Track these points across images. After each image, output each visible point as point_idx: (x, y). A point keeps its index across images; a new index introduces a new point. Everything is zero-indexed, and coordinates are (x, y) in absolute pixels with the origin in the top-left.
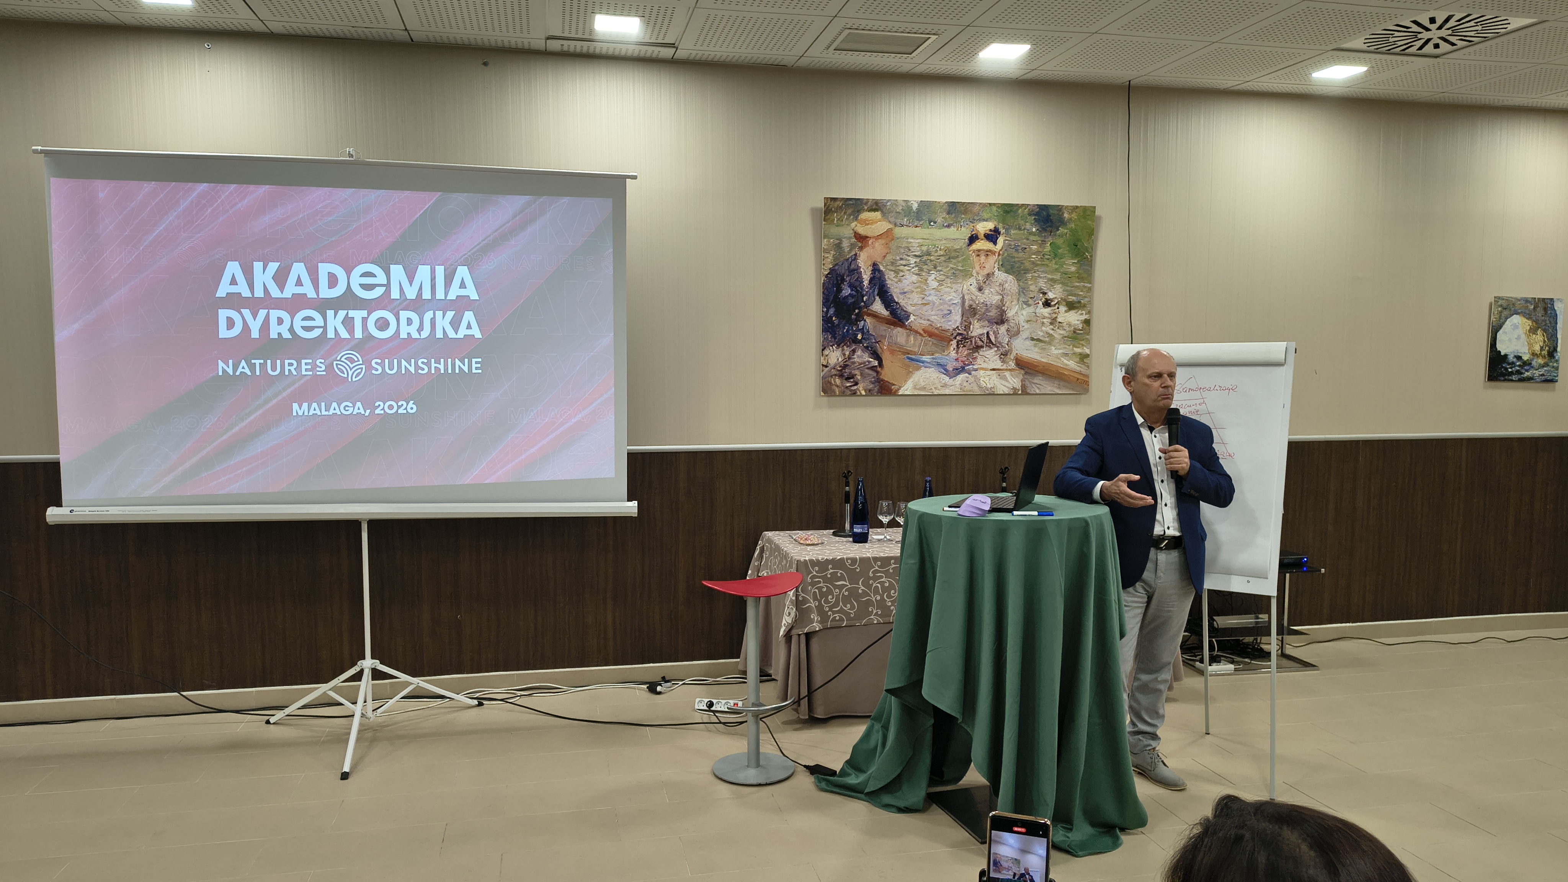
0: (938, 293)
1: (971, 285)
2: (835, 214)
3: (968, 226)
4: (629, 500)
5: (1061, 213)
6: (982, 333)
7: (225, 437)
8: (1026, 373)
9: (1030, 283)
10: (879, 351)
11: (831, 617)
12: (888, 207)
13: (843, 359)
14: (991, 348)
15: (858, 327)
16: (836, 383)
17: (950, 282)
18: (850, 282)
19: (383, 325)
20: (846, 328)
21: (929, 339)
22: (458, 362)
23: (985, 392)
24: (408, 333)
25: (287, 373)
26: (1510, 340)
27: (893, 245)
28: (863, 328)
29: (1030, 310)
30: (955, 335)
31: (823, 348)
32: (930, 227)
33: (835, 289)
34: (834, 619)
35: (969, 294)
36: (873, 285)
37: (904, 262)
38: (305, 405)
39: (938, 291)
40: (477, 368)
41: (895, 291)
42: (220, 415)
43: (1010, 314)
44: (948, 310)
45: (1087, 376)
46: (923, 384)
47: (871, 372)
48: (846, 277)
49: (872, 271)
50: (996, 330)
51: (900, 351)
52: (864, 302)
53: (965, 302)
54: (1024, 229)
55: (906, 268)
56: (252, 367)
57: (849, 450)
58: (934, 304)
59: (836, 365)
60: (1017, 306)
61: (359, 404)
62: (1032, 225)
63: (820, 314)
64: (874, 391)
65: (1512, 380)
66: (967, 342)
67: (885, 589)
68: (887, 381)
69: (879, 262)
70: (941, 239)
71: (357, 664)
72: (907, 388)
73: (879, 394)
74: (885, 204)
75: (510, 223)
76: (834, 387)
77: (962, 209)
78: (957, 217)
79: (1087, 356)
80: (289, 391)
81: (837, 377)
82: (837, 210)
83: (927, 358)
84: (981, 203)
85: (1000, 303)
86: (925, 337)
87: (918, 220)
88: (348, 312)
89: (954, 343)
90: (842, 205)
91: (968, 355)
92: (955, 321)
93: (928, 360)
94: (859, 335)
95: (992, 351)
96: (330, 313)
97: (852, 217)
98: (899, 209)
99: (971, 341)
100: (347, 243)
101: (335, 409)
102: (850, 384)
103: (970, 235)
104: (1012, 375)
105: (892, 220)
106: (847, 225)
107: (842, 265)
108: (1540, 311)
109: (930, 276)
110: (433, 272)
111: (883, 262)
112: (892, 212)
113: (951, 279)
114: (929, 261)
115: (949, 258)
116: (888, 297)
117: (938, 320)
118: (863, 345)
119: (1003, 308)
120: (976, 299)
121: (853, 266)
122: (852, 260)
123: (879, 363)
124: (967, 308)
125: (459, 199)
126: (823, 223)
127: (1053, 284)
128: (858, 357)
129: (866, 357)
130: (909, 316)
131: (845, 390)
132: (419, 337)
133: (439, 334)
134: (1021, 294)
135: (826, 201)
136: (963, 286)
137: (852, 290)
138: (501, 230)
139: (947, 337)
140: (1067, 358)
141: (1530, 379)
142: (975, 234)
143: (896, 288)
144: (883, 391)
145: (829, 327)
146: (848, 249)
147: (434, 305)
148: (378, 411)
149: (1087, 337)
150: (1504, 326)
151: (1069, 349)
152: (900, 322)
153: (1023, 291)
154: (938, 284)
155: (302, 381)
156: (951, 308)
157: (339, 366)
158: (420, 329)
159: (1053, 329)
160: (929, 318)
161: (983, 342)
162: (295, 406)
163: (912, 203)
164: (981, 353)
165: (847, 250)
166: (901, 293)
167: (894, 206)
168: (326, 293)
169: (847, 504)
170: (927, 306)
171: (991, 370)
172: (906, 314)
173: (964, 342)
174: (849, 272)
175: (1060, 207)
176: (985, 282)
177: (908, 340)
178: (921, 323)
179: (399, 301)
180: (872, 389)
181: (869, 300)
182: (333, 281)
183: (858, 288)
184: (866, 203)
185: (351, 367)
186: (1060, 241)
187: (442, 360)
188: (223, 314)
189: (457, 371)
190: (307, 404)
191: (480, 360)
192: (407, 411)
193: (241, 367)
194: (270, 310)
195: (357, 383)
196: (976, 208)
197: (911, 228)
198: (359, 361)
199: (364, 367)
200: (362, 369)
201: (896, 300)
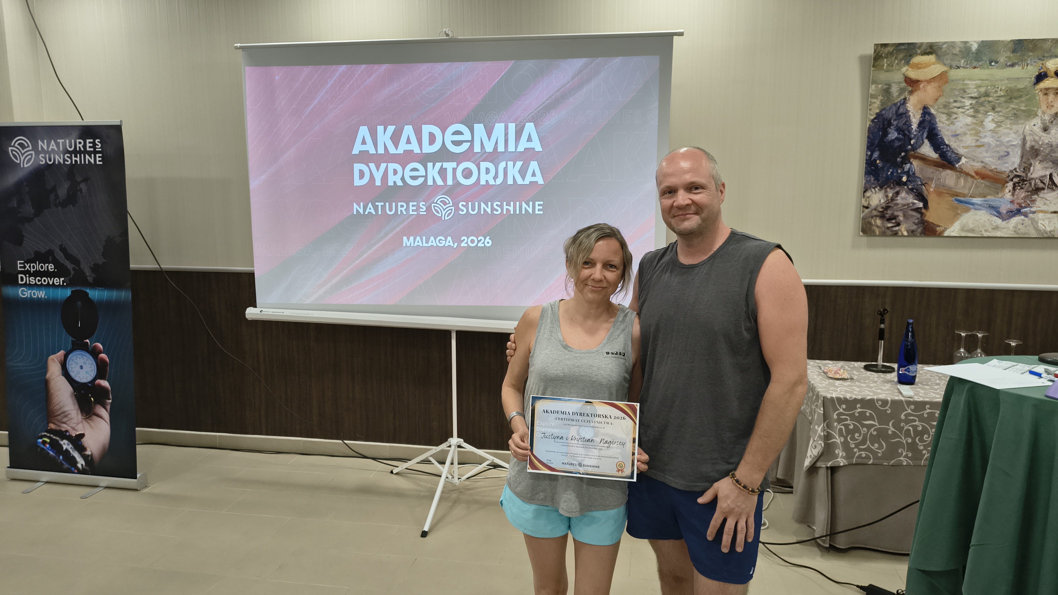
0: (995, 135)
1: (1035, 125)
2: (885, 60)
6: (1043, 175)
7: (358, 262)
10: (925, 193)
11: (857, 454)
13: (885, 200)
14: (1054, 190)
15: (904, 169)
16: (877, 224)
17: (1010, 124)
18: (897, 125)
19: (467, 174)
20: (891, 170)
21: (982, 181)
22: (524, 205)
23: (1043, 235)
24: (486, 181)
25: (399, 213)
27: (947, 87)
28: (909, 171)
30: (1011, 177)
31: (865, 190)
32: (990, 67)
33: (881, 133)
34: (860, 456)
35: (1032, 135)
36: (922, 128)
37: (958, 105)
38: (412, 238)
39: (995, 133)
40: (539, 210)
41: (946, 133)
42: (355, 244)
44: (1006, 152)
46: (971, 226)
47: (914, 214)
48: (894, 121)
49: (922, 114)
51: (948, 193)
53: (1026, 143)
55: (960, 110)
56: (376, 208)
57: (886, 288)
59: (877, 206)
61: (449, 238)
63: (864, 158)
64: (917, 232)
66: (1026, 184)
67: (917, 433)
68: (932, 223)
69: (930, 105)
70: (1002, 79)
71: (447, 440)
72: (953, 229)
73: (922, 235)
74: (940, 47)
75: (570, 83)
76: (874, 228)
77: (1031, 46)
78: (1024, 55)
80: (401, 226)
81: (878, 218)
82: (887, 55)
83: (977, 200)
84: (1054, 39)
86: (976, 179)
87: (977, 60)
88: (442, 164)
89: (1010, 185)
90: (894, 50)
91: (1025, 197)
93: (979, 202)
94: (904, 178)
95: (1055, 193)
96: (430, 165)
97: (903, 62)
98: (956, 51)
99: (1030, 183)
100: (443, 108)
101: (432, 242)
102: (892, 225)
103: (1037, 73)
106: (898, 70)
107: (890, 109)
109: (986, 117)
110: (506, 128)
111: (935, 105)
112: (948, 54)
113: (1012, 120)
114: (987, 102)
115: (1011, 99)
116: (938, 140)
117: (992, 162)
118: (908, 187)
120: (1040, 139)
121: (901, 110)
122: (901, 104)
123: (924, 205)
124: (1028, 149)
125: (530, 64)
126: (872, 69)
128: (902, 198)
129: (911, 199)
130: (960, 159)
131: (886, 230)
132: (494, 184)
133: (510, 182)
135: (876, 48)
136: (1025, 127)
137: (899, 134)
138: (562, 90)
139: (1002, 179)
142: (1042, 72)
143: (948, 130)
144: (927, 233)
145: (871, 168)
146: (897, 94)
147: (507, 156)
148: (463, 244)
152: (949, 165)
154: (996, 125)
155: (410, 220)
156: (1009, 150)
157: (436, 208)
158: (495, 177)
160: (983, 160)
161: (1044, 184)
162: (405, 238)
163: (971, 44)
164: (1042, 194)
167: (951, 48)
168: (428, 149)
169: (880, 341)
170: (981, 148)
171: (1052, 213)
172: (957, 157)
173: (1022, 184)
174: (897, 116)
176: (1052, 122)
177: (958, 183)
178: (974, 166)
179: (480, 154)
180: (915, 229)
181: (916, 143)
182: (432, 139)
183: (906, 132)
184: (919, 47)
185: (444, 208)
187: (512, 203)
188: (357, 167)
189: (523, 212)
190: (413, 237)
191: (542, 203)
192: (485, 245)
193: (368, 208)
194: (388, 164)
195: (448, 221)
196: (1049, 44)
197: (968, 69)
198: (449, 203)
199: (453, 208)
200: (452, 210)
201: (947, 142)
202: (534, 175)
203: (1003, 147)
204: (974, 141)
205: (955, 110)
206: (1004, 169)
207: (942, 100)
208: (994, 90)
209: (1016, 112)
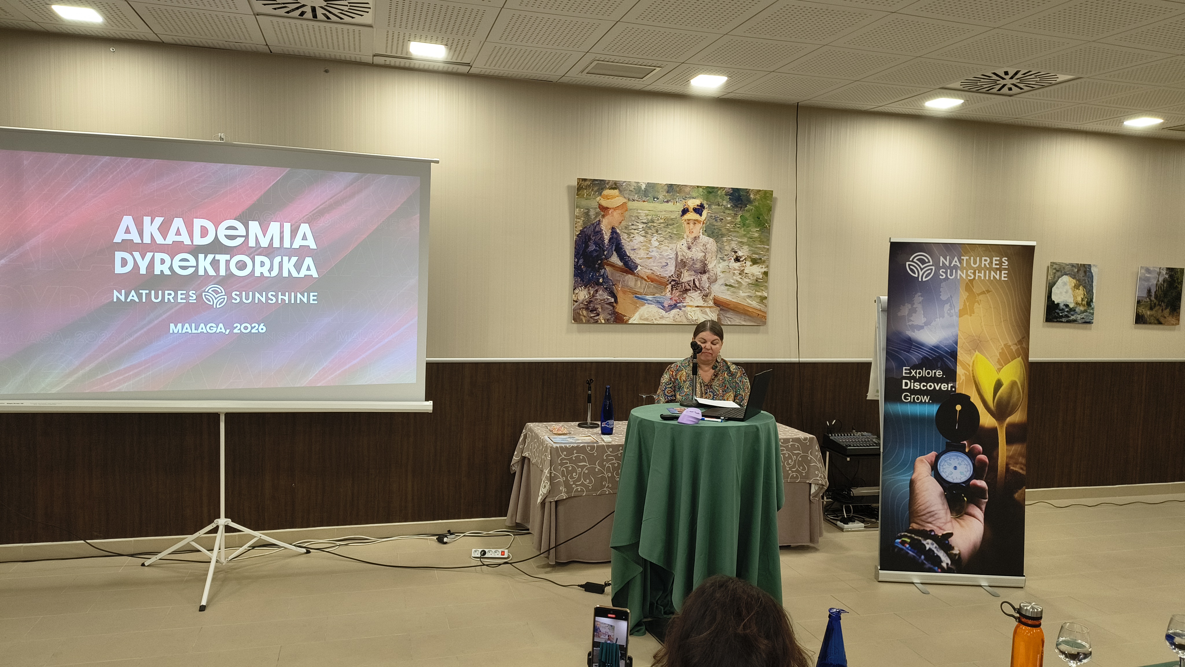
0: (659, 250)
1: (683, 245)
2: (585, 191)
3: (681, 202)
4: (427, 399)
5: (748, 195)
6: (689, 280)
7: (117, 348)
8: (721, 310)
9: (725, 244)
10: (615, 292)
11: (575, 489)
12: (624, 187)
13: (589, 296)
14: (696, 291)
15: (600, 273)
16: (583, 314)
18: (595, 240)
19: (242, 266)
20: (592, 274)
21: (652, 283)
22: (299, 295)
23: (691, 323)
25: (166, 301)
26: (1061, 293)
27: (627, 214)
28: (604, 274)
29: (726, 263)
30: (670, 281)
31: (574, 288)
32: (654, 202)
33: (584, 245)
34: (577, 490)
35: (681, 251)
36: (611, 243)
38: (180, 326)
40: (314, 300)
41: (627, 247)
42: (113, 331)
43: (710, 266)
45: (765, 313)
46: (646, 316)
47: (608, 307)
48: (592, 237)
49: (611, 233)
50: (700, 278)
51: (629, 292)
52: (605, 256)
53: (678, 257)
54: (722, 205)
55: (636, 231)
56: (140, 296)
57: (592, 363)
58: (656, 259)
59: (583, 300)
60: (716, 261)
61: (221, 325)
62: (727, 202)
63: (573, 264)
64: (611, 321)
65: (1062, 322)
66: (679, 286)
67: (616, 469)
68: (620, 314)
69: (616, 227)
71: (213, 522)
72: (635, 318)
73: (614, 323)
74: (622, 184)
75: (342, 193)
76: (582, 317)
77: (678, 189)
78: (674, 195)
79: (766, 298)
80: (168, 314)
81: (584, 310)
82: (586, 187)
83: (649, 297)
84: (691, 186)
85: (703, 258)
86: (648, 282)
87: (645, 196)
88: (215, 256)
89: (669, 286)
90: (590, 184)
91: (679, 296)
92: (671, 270)
93: (651, 299)
94: (601, 280)
95: (697, 293)
96: (201, 256)
98: (632, 188)
99: (682, 286)
100: (217, 203)
101: (202, 329)
102: (594, 315)
103: (683, 209)
104: (711, 311)
105: (627, 196)
106: (594, 199)
107: (589, 228)
108: (1082, 274)
110: (282, 227)
111: (619, 226)
115: (667, 225)
116: (622, 252)
118: (603, 287)
119: (705, 262)
120: (686, 255)
121: (597, 229)
122: (597, 225)
123: (615, 300)
124: (679, 261)
125: (304, 173)
126: (576, 197)
127: (742, 245)
128: (600, 295)
129: (606, 296)
130: (637, 267)
131: (590, 319)
132: (269, 276)
133: (285, 274)
134: (718, 251)
135: (578, 181)
136: (677, 246)
137: (596, 247)
138: (336, 197)
140: (751, 299)
141: (1074, 321)
142: (686, 208)
143: (628, 245)
144: (617, 321)
145: (578, 273)
147: (282, 251)
148: (236, 331)
149: (766, 284)
150: (1057, 283)
151: (752, 293)
152: (630, 271)
153: (720, 250)
155: (177, 307)
156: (668, 261)
157: (207, 296)
158: (271, 270)
159: (741, 278)
161: (690, 286)
162: (172, 326)
163: (641, 184)
164: (689, 294)
165: (593, 217)
166: (632, 250)
167: (628, 186)
168: (199, 241)
169: (589, 404)
171: (696, 307)
172: (635, 265)
173: (677, 286)
174: (594, 233)
175: (748, 190)
176: (693, 243)
177: (636, 284)
178: (646, 272)
179: (255, 248)
180: (610, 319)
181: (608, 254)
182: (204, 232)
183: (601, 245)
184: (608, 184)
185: (216, 297)
186: (747, 215)
187: (287, 294)
188: (119, 255)
189: (298, 302)
190: (181, 324)
191: (316, 294)
192: (258, 331)
193: (131, 295)
194: (155, 253)
195: (220, 309)
196: (688, 189)
197: (640, 202)
198: (222, 292)
199: (226, 297)
200: (224, 298)
201: (628, 255)
202: (309, 269)
203: (664, 259)
204: (646, 254)
205: (633, 231)
206: (665, 276)
207: (624, 223)
208: (657, 218)
209: (671, 235)
